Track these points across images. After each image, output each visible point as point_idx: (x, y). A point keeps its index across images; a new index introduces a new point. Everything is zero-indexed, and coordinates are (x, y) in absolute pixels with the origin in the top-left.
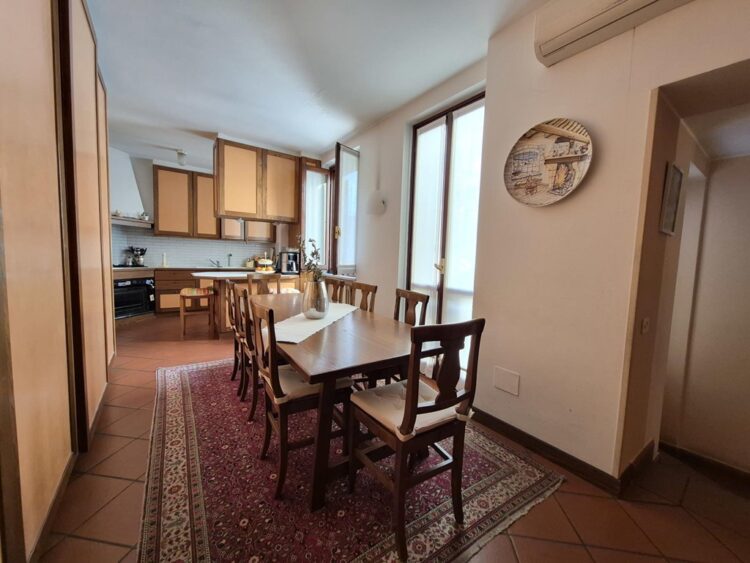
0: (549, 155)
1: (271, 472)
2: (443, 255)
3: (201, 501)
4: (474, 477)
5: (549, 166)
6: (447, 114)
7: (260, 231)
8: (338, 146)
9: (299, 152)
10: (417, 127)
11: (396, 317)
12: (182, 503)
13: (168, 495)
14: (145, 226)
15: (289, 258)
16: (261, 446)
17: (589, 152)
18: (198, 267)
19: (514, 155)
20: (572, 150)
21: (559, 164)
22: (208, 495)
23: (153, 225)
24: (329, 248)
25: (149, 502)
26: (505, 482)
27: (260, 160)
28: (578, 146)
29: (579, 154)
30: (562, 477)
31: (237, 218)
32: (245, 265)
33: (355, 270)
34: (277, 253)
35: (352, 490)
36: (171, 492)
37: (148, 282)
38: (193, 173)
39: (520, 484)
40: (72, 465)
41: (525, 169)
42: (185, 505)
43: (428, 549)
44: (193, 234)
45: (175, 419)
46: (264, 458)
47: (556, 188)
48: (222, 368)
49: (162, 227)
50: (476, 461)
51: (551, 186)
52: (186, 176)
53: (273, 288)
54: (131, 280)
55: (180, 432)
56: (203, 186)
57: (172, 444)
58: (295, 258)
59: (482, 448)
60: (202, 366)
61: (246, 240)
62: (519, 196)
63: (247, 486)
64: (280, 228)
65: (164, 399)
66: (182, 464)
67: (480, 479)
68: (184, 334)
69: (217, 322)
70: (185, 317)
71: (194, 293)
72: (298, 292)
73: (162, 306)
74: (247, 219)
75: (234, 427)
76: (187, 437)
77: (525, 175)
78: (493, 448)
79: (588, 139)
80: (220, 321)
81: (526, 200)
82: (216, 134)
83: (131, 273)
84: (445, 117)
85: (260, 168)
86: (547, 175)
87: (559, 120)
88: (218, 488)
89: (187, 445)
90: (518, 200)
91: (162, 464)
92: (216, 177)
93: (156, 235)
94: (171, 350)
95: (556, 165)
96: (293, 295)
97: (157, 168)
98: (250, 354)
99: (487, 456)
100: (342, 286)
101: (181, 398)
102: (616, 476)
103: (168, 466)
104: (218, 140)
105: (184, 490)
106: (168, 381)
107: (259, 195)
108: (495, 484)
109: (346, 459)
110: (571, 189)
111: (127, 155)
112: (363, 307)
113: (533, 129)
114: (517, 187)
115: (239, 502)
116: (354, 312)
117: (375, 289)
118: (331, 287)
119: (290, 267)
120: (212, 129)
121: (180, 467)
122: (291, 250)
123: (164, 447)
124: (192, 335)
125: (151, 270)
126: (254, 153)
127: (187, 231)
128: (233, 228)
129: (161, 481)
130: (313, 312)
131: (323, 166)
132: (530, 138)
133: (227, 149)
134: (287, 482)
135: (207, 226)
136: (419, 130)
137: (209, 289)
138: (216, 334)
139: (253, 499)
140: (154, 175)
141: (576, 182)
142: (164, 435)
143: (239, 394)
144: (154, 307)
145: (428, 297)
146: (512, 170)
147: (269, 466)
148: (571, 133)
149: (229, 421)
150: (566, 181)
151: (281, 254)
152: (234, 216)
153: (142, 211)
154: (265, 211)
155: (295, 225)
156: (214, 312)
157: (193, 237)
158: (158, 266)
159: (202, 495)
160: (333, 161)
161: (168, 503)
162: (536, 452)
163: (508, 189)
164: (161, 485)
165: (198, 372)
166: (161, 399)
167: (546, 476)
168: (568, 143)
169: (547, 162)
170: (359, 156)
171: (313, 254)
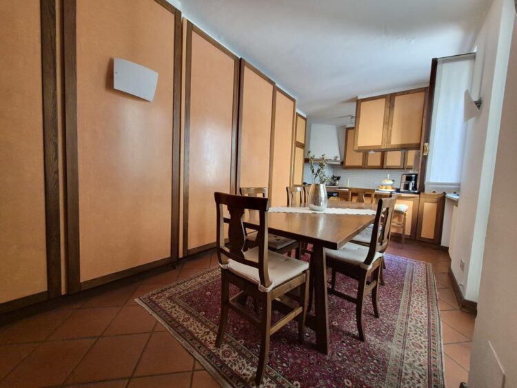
14: (339, 163)
15: (409, 179)
23: (342, 163)
43: (227, 359)
49: (347, 164)
58: (416, 179)
82: (357, 97)
85: (388, 110)
93: (344, 168)
97: (348, 130)
104: (358, 101)
107: (386, 130)
119: (407, 187)
127: (361, 165)
133: (362, 105)
140: (346, 134)
157: (364, 168)
170: (475, 57)
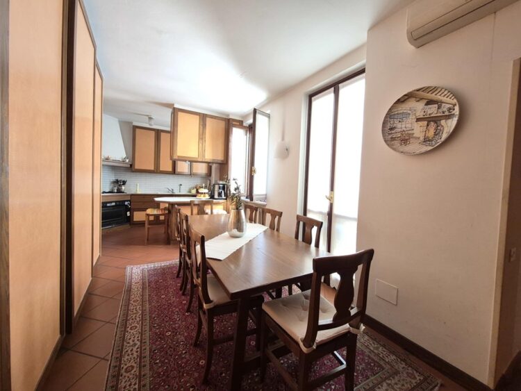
0: (420, 114)
1: (200, 359)
2: (332, 189)
3: (147, 381)
4: (362, 375)
5: (420, 123)
6: (335, 86)
7: (201, 169)
8: (255, 111)
9: (228, 115)
10: (311, 96)
11: (297, 237)
12: (133, 381)
13: (124, 374)
14: (126, 166)
15: (220, 188)
16: (194, 334)
17: (457, 111)
18: (159, 193)
19: (390, 115)
20: (440, 110)
21: (429, 122)
22: (152, 376)
23: (131, 165)
24: (247, 181)
25: (110, 378)
26: (389, 382)
27: (201, 121)
28: (445, 107)
29: (447, 113)
30: (439, 381)
31: (185, 161)
32: (190, 192)
33: (265, 198)
34: (212, 184)
35: (262, 380)
36: (126, 371)
37: (126, 203)
38: (158, 130)
39: (403, 385)
40: (59, 345)
41: (399, 125)
42: (135, 384)
44: (157, 171)
45: (136, 308)
46: (196, 345)
47: (427, 140)
48: (170, 268)
50: (363, 359)
51: (422, 139)
52: (153, 133)
53: (208, 210)
54: (115, 202)
55: (138, 319)
56: (165, 138)
57: (131, 329)
58: (224, 188)
59: (367, 347)
60: (157, 265)
61: (191, 174)
62: (395, 147)
63: (182, 370)
64: (214, 167)
65: (129, 290)
66: (137, 347)
67: (367, 378)
68: (148, 240)
69: (170, 232)
70: (148, 228)
71: (155, 212)
72: (225, 213)
73: (135, 220)
74: (192, 161)
75: (176, 316)
76: (142, 323)
77: (399, 130)
78: (377, 348)
79: (455, 101)
80: (171, 232)
81: (401, 150)
82: (173, 105)
83: (116, 197)
84: (333, 89)
85: (201, 127)
86: (418, 130)
87: (428, 88)
88: (160, 370)
89: (142, 330)
90: (394, 149)
91: (123, 345)
92: (172, 133)
93: (133, 172)
94: (138, 252)
95: (426, 123)
96: (222, 215)
97: (135, 128)
98: (189, 261)
99: (372, 356)
100: (256, 211)
101: (141, 290)
102: (491, 386)
103: (127, 348)
104: (174, 108)
105: (136, 370)
106: (134, 276)
107: (200, 145)
108: (380, 383)
109: (258, 354)
110: (440, 142)
111: (117, 120)
112: (272, 227)
113: (405, 95)
114: (393, 139)
115: (175, 384)
116: (265, 232)
117: (280, 214)
118: (248, 210)
119: (220, 194)
120: (170, 102)
121: (135, 349)
122: (221, 182)
123: (125, 331)
124: (153, 241)
125: (128, 195)
126: (198, 117)
127: (153, 169)
128: (183, 167)
129: (121, 361)
130: (235, 232)
131: (244, 124)
132: (403, 102)
133: (180, 114)
134: (213, 368)
135: (166, 165)
136: (313, 98)
137: (165, 209)
138: (168, 241)
139: (186, 382)
140: (133, 132)
141: (444, 136)
142: (127, 320)
143: (181, 289)
144: (129, 220)
145: (322, 223)
146: (388, 126)
147: (199, 353)
148: (439, 97)
149: (172, 312)
150: (435, 134)
151: (214, 185)
152: (184, 159)
153: (124, 156)
154: (204, 156)
155: (224, 166)
156: (168, 225)
157: (157, 173)
158: (133, 192)
159: (148, 376)
160: (251, 121)
161: (124, 381)
162: (413, 354)
163: (385, 141)
164: (120, 364)
165: (155, 270)
166: (127, 291)
167: (425, 379)
168: (436, 106)
169: (418, 120)
170: (269, 117)
171: (236, 189)
